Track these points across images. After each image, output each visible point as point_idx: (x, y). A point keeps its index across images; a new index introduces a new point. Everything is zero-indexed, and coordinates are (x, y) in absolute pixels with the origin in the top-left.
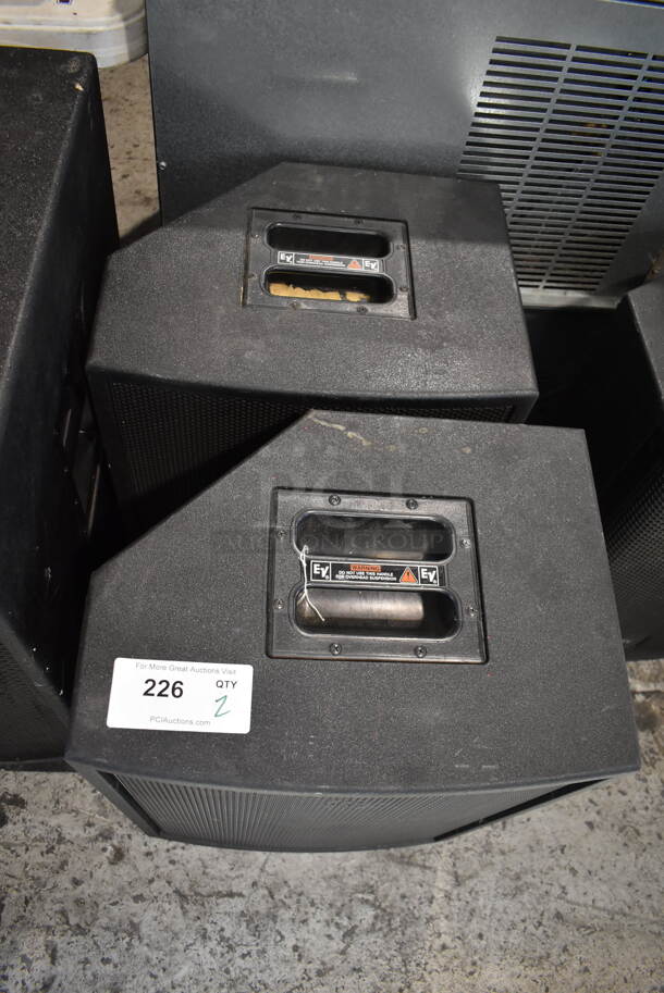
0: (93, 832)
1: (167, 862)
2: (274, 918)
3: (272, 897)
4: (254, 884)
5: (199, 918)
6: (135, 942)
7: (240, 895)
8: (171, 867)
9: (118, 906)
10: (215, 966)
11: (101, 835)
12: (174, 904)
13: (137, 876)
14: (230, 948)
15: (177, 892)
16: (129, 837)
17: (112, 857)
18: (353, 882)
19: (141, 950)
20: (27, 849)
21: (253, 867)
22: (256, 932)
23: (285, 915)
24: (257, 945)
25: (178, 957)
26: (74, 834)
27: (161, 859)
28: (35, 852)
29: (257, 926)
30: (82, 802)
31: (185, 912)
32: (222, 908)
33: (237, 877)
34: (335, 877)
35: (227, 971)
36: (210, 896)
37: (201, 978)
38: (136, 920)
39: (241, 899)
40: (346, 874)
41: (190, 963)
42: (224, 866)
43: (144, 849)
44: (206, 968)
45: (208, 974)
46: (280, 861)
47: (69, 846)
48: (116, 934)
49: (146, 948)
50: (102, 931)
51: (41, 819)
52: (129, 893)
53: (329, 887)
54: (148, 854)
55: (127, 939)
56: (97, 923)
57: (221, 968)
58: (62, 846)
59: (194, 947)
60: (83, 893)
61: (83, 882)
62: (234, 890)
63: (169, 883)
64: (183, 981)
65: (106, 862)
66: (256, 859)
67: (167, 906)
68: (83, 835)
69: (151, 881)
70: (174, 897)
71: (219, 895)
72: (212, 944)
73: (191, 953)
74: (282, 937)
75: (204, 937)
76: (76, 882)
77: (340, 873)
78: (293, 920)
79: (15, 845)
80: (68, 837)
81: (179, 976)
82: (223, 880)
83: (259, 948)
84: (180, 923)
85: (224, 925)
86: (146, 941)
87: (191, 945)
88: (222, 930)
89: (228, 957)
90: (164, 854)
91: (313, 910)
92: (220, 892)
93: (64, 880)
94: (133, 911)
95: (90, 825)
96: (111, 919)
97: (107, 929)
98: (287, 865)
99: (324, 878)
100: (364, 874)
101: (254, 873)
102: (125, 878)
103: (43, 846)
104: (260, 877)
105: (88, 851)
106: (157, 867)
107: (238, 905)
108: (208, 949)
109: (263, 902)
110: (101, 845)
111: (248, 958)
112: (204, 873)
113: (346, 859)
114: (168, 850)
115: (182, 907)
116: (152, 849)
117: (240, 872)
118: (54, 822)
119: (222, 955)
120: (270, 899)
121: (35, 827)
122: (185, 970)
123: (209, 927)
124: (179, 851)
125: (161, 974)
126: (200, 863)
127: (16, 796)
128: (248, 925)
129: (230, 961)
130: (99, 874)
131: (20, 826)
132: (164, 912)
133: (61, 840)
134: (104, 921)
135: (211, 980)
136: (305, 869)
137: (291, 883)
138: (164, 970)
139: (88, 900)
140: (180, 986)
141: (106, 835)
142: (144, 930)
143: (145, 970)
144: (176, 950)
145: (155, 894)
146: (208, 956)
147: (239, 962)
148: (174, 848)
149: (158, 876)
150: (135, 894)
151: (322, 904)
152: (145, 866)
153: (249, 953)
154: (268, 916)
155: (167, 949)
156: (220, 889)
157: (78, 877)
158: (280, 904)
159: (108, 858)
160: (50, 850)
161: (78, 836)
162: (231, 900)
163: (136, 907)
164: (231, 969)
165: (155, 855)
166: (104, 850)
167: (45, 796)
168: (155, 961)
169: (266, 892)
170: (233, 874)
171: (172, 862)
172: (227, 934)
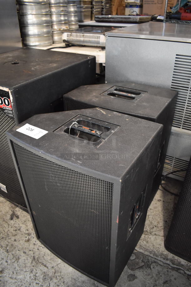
0: (27, 232)
1: (37, 248)
2: (51, 279)
3: (55, 274)
4: (53, 267)
5: (34, 266)
6: (16, 262)
7: (47, 268)
8: (37, 250)
9: (19, 251)
10: (28, 281)
11: (28, 234)
12: (31, 259)
13: (28, 247)
14: (35, 279)
15: (34, 257)
16: (33, 238)
17: (26, 240)
18: (78, 284)
19: (16, 265)
20: (11, 228)
21: (56, 263)
22: (44, 279)
23: (55, 280)
24: (42, 283)
25: (22, 272)
26: (23, 230)
27: (36, 247)
28: (12, 229)
29: (46, 278)
30: (30, 225)
31: (32, 263)
32: (41, 268)
33: (50, 263)
34: (75, 279)
35: (30, 284)
36: (40, 263)
37: (23, 281)
38: (20, 257)
39: (47, 269)
40: (78, 281)
41: (23, 276)
42: (49, 258)
43: (34, 242)
44: (26, 280)
45: (25, 282)
46: (63, 266)
47: (20, 232)
48: (13, 257)
49: (17, 265)
50: (11, 254)
51: (19, 223)
52: (23, 250)
53: (71, 281)
54: (34, 244)
55: (15, 260)
56: (12, 252)
57: (29, 282)
58: (19, 231)
59: (27, 273)
60: (14, 244)
61: (16, 241)
62: (47, 265)
63: (34, 253)
64: (19, 279)
65: (24, 240)
66: (58, 261)
67: (29, 258)
68: (25, 231)
69: (30, 251)
70: (32, 258)
71: (43, 264)
72: (32, 275)
73: (25, 274)
74: (50, 286)
75: (31, 272)
76: (15, 240)
77: (77, 279)
78: (56, 283)
79: (10, 225)
80: (21, 230)
81: (18, 277)
82: (46, 261)
83: (42, 284)
84: (29, 265)
85: (38, 272)
86: (18, 263)
87: (27, 272)
88: (37, 273)
89: (33, 281)
90: (38, 246)
91: (63, 284)
92: (43, 263)
93: (13, 238)
94: (21, 255)
95: (27, 230)
96: (15, 253)
97: (13, 255)
98: (64, 268)
99: (71, 278)
100: (83, 284)
101: (54, 264)
102: (25, 246)
103: (15, 229)
104: (55, 266)
105: (23, 236)
106: (34, 248)
107: (45, 269)
108: (30, 275)
109: (52, 273)
110: (26, 236)
111: (37, 285)
112: (43, 257)
113: (81, 277)
114: (39, 246)
115: (32, 261)
116: (36, 244)
117: (51, 262)
118: (21, 225)
119: (32, 279)
120: (54, 274)
121: (17, 224)
122: (21, 277)
123: (34, 270)
124: (41, 248)
125: (15, 273)
126: (44, 254)
127: (18, 216)
128: (43, 276)
129: (33, 282)
130: (21, 242)
131: (14, 222)
132: (27, 259)
133: (19, 230)
134: (13, 253)
135: (25, 284)
136: (68, 272)
137: (62, 273)
138: (17, 273)
139: (14, 246)
140: (17, 279)
141: (29, 234)
142: (20, 260)
143: (13, 270)
144: (23, 270)
145: (29, 254)
146: (29, 277)
147: (35, 284)
148: (41, 246)
149: (33, 251)
150: (24, 251)
151: (66, 284)
152: (32, 246)
153: (38, 284)
154: (50, 278)
155: (21, 269)
156: (44, 263)
157: (16, 239)
158: (55, 277)
159: (25, 239)
160: (16, 230)
161: (23, 231)
162: (44, 267)
163: (22, 254)
164: (31, 285)
165: (35, 245)
166: (26, 237)
167: (24, 219)
168: (16, 269)
169: (54, 271)
170: (49, 261)
171: (38, 249)
172: (37, 275)
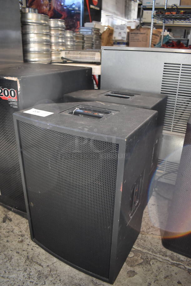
0: (20, 233)
1: (31, 248)
2: (47, 278)
3: (50, 272)
4: (48, 266)
5: (28, 265)
6: (8, 262)
7: (42, 266)
8: (31, 250)
9: (12, 252)
10: (21, 280)
11: (21, 235)
12: (25, 259)
13: (21, 248)
14: (29, 278)
15: (28, 256)
16: (27, 239)
17: (20, 241)
18: (76, 281)
20: (4, 230)
21: (51, 262)
22: (39, 278)
23: (50, 278)
24: (37, 281)
25: (15, 271)
26: (16, 232)
27: (30, 247)
28: (5, 231)
29: (40, 277)
30: (23, 227)
31: (25, 262)
32: (35, 267)
33: (45, 262)
34: (72, 277)
35: (24, 283)
36: (35, 262)
37: (16, 280)
38: (13, 257)
39: (42, 267)
40: (75, 278)
41: (16, 275)
42: (44, 257)
43: (28, 243)
44: (19, 278)
45: (18, 280)
46: (59, 264)
47: (13, 234)
48: (6, 257)
49: (9, 265)
50: (3, 254)
51: (12, 225)
52: (16, 250)
53: (68, 279)
54: (28, 245)
55: (7, 260)
56: (4, 252)
57: (23, 281)
58: (11, 233)
59: (21, 272)
60: (7, 244)
61: (9, 242)
62: (42, 264)
63: (27, 253)
64: (11, 278)
65: (18, 241)
66: (53, 260)
67: (22, 258)
68: (18, 233)
69: (24, 251)
70: (26, 257)
71: (37, 263)
72: (25, 274)
73: (18, 272)
74: (45, 284)
75: (25, 271)
76: (8, 241)
77: (74, 277)
78: (51, 281)
79: (2, 227)
80: (14, 232)
81: (11, 276)
82: (41, 260)
83: (37, 283)
84: (22, 264)
85: (32, 271)
86: (11, 263)
87: (20, 271)
88: (31, 272)
89: (27, 279)
90: (32, 247)
91: (59, 282)
92: (38, 263)
93: (5, 240)
95: (21, 232)
96: (8, 254)
97: (5, 255)
98: (60, 266)
99: (68, 276)
100: (81, 281)
101: (50, 263)
102: (19, 247)
103: (8, 230)
104: (51, 265)
105: (16, 237)
106: (28, 248)
107: (40, 268)
108: (23, 274)
109: (47, 272)
110: (19, 237)
111: (31, 283)
112: (38, 256)
113: (78, 274)
114: (33, 246)
115: (26, 261)
116: (30, 244)
117: (47, 261)
118: (14, 227)
119: (26, 278)
120: (49, 272)
121: (9, 226)
122: (14, 276)
123: (28, 269)
124: (36, 248)
125: (7, 273)
126: (38, 253)
127: (11, 219)
128: (38, 275)
129: (26, 281)
130: (14, 243)
131: (7, 225)
132: (21, 259)
133: (12, 231)
134: (6, 253)
135: (18, 282)
136: (64, 270)
137: (58, 272)
138: (9, 272)
139: (7, 247)
140: (9, 279)
141: (22, 236)
142: (13, 260)
143: (5, 269)
144: (16, 270)
145: (22, 254)
146: (22, 276)
147: (29, 282)
148: (35, 247)
149: (26, 251)
150: (17, 251)
151: (62, 282)
152: (25, 247)
153: (33, 282)
154: (45, 276)
155: (14, 268)
156: (39, 262)
157: (9, 241)
158: (51, 275)
159: (19, 241)
160: (8, 232)
161: (16, 233)
162: (39, 266)
163: (15, 254)
164: (25, 283)
165: (29, 246)
166: (19, 238)
167: (17, 222)
168: (8, 269)
169: (49, 270)
170: (44, 260)
171: (32, 249)
172: (31, 274)
